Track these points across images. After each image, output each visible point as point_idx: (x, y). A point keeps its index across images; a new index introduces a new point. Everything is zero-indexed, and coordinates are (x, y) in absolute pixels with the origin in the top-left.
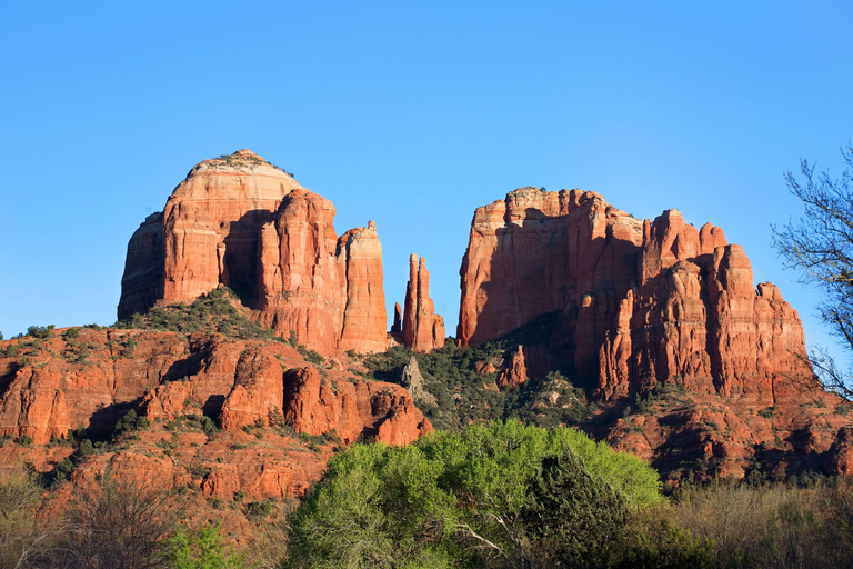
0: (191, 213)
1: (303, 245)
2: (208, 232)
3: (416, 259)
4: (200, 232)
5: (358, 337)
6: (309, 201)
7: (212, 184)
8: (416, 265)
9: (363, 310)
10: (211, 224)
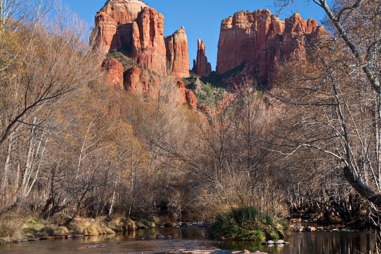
0: (105, 18)
1: (149, 29)
2: (112, 26)
3: (200, 41)
4: (109, 26)
5: (178, 72)
6: (150, 11)
7: (114, 7)
8: (200, 43)
9: (180, 61)
10: (113, 23)
